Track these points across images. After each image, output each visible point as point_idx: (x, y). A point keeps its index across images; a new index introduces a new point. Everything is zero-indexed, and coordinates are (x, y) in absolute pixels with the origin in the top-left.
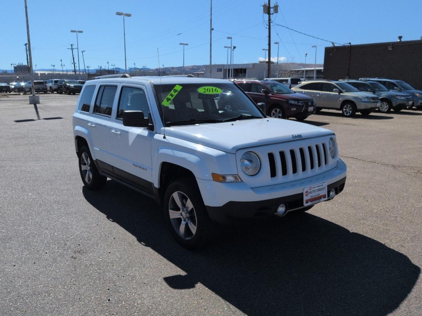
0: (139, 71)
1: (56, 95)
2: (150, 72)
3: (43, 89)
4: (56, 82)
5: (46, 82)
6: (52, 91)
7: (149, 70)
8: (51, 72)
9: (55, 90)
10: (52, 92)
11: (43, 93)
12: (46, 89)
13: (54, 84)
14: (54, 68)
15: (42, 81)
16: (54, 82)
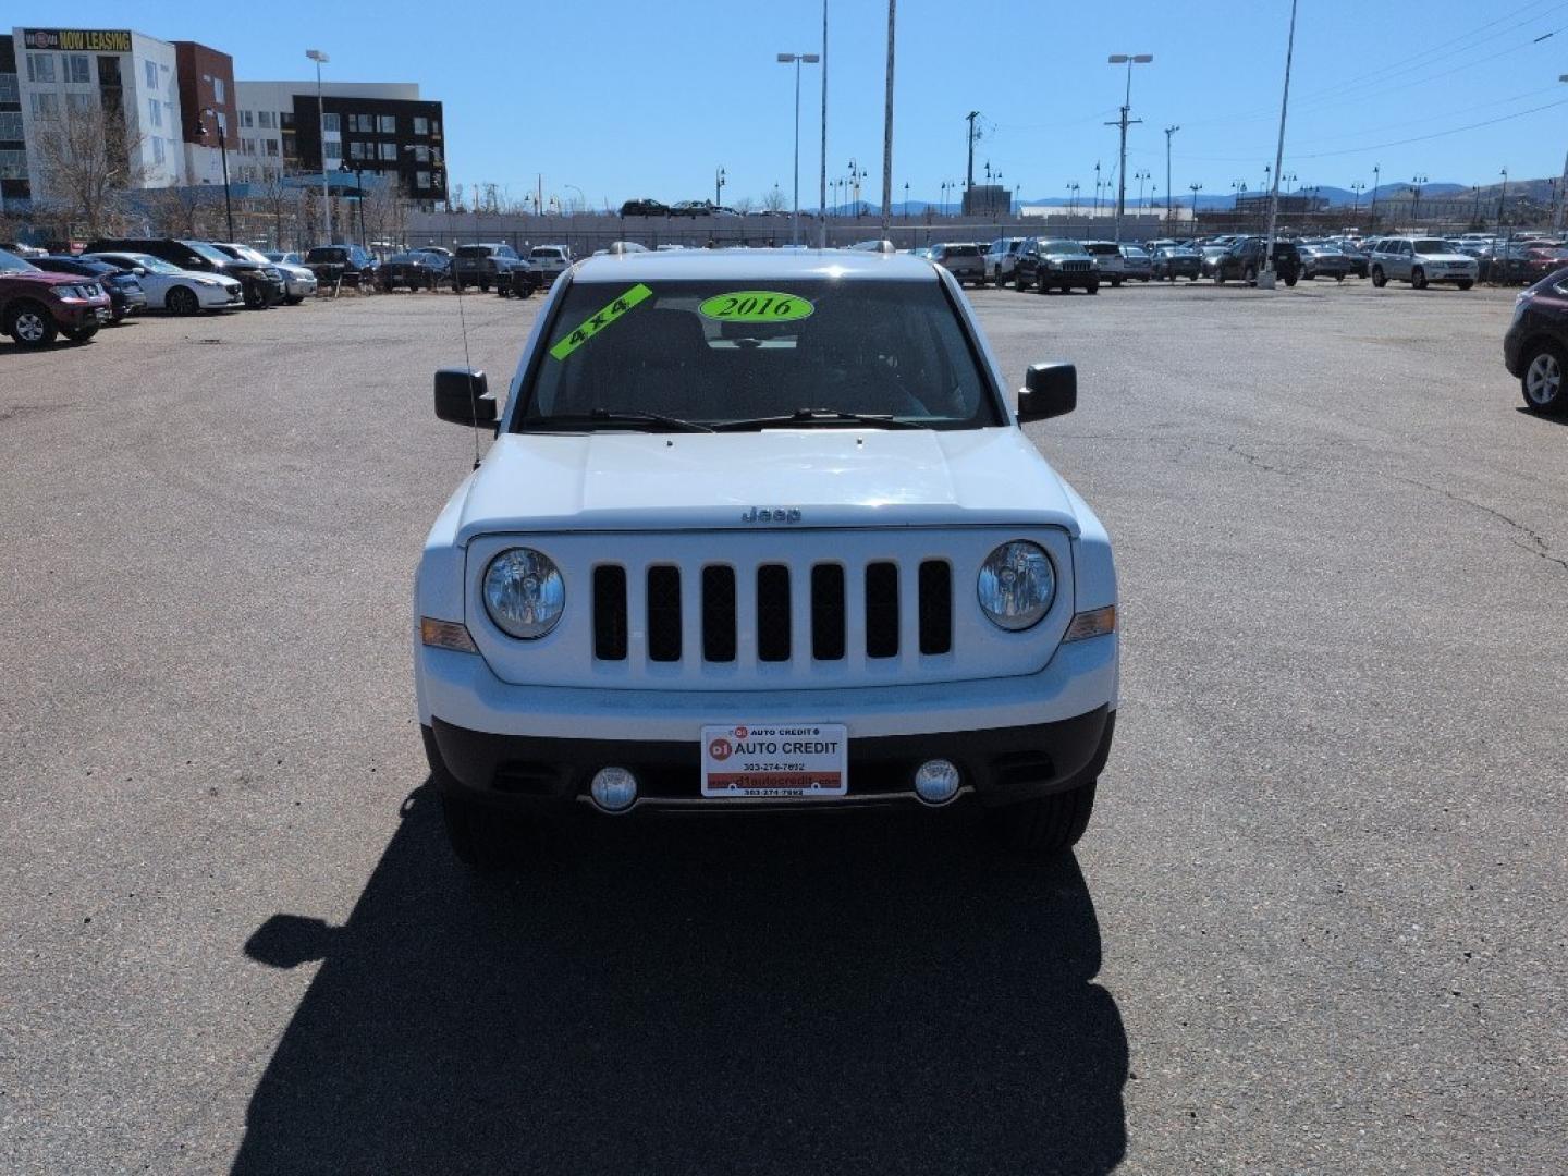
0: (1412, 196)
1: (1008, 295)
2: (1460, 202)
3: (971, 272)
4: (1015, 246)
5: (987, 248)
6: (1001, 280)
7: (1461, 193)
8: (1063, 211)
9: (1009, 277)
10: (1001, 285)
11: (972, 285)
12: (983, 273)
13: (1009, 255)
14: (1075, 194)
15: (973, 245)
16: (1009, 246)
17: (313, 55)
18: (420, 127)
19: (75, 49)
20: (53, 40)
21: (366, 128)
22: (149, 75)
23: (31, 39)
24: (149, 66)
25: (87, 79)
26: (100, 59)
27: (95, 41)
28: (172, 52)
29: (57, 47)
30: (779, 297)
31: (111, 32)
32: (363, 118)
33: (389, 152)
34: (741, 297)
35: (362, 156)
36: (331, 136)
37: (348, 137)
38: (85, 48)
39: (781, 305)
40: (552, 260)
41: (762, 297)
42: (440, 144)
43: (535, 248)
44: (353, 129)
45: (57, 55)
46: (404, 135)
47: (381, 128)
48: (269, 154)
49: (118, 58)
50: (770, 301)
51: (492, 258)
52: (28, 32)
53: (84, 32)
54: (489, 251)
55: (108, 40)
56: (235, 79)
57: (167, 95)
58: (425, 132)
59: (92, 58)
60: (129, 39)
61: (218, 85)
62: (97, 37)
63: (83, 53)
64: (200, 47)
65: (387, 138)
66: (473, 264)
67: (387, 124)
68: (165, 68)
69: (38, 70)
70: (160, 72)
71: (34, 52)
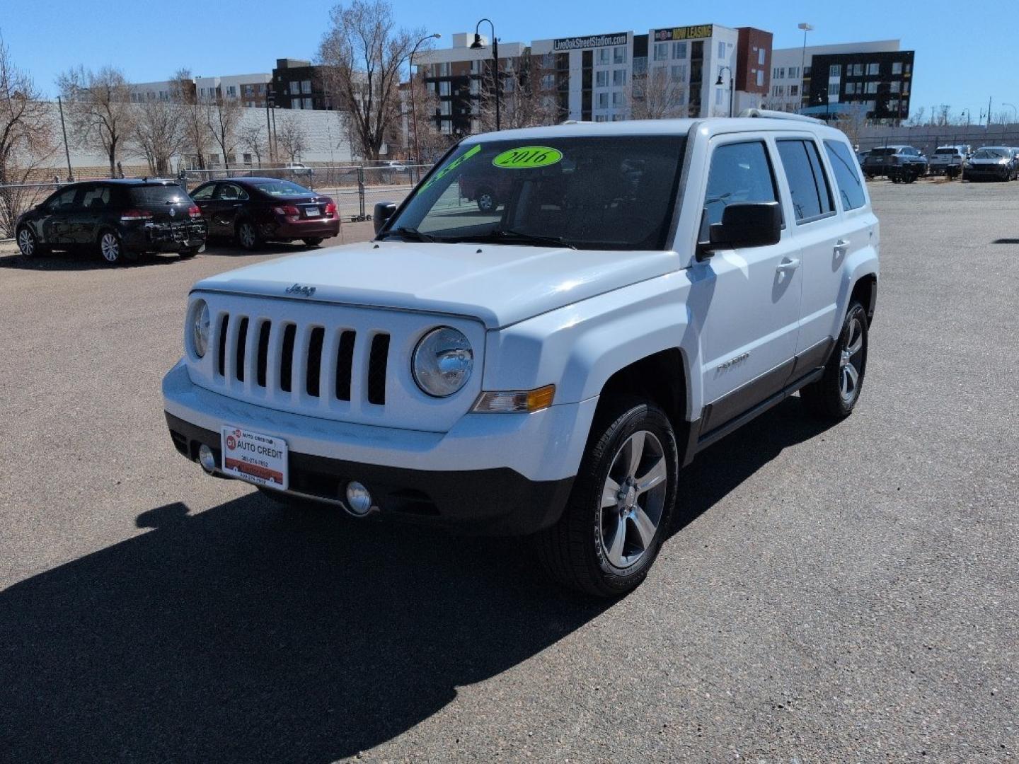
17: (802, 26)
18: (896, 68)
19: (680, 39)
20: (669, 34)
21: (858, 72)
22: (720, 50)
23: (658, 35)
24: (721, 44)
25: (684, 57)
26: (693, 43)
27: (692, 32)
28: (736, 34)
29: (671, 39)
30: (543, 150)
31: (701, 26)
32: (858, 66)
33: (872, 88)
34: (520, 151)
35: (853, 92)
36: (834, 80)
37: (844, 80)
38: (686, 38)
39: (543, 155)
40: (949, 156)
41: (532, 150)
42: (909, 80)
43: (939, 148)
44: (849, 74)
45: (670, 43)
46: (886, 76)
47: (869, 72)
48: (792, 95)
49: (703, 42)
50: (537, 153)
51: (895, 155)
52: (657, 31)
53: (687, 27)
54: (894, 151)
55: (700, 32)
56: (773, 48)
57: (729, 62)
58: (900, 72)
59: (689, 43)
60: (711, 29)
61: (762, 52)
62: (693, 30)
63: (685, 40)
64: (754, 29)
65: (872, 78)
66: (881, 160)
67: (874, 69)
68: (730, 45)
69: (660, 52)
70: (726, 47)
71: (658, 43)
